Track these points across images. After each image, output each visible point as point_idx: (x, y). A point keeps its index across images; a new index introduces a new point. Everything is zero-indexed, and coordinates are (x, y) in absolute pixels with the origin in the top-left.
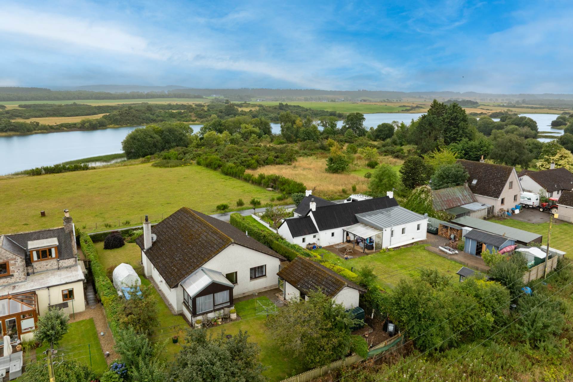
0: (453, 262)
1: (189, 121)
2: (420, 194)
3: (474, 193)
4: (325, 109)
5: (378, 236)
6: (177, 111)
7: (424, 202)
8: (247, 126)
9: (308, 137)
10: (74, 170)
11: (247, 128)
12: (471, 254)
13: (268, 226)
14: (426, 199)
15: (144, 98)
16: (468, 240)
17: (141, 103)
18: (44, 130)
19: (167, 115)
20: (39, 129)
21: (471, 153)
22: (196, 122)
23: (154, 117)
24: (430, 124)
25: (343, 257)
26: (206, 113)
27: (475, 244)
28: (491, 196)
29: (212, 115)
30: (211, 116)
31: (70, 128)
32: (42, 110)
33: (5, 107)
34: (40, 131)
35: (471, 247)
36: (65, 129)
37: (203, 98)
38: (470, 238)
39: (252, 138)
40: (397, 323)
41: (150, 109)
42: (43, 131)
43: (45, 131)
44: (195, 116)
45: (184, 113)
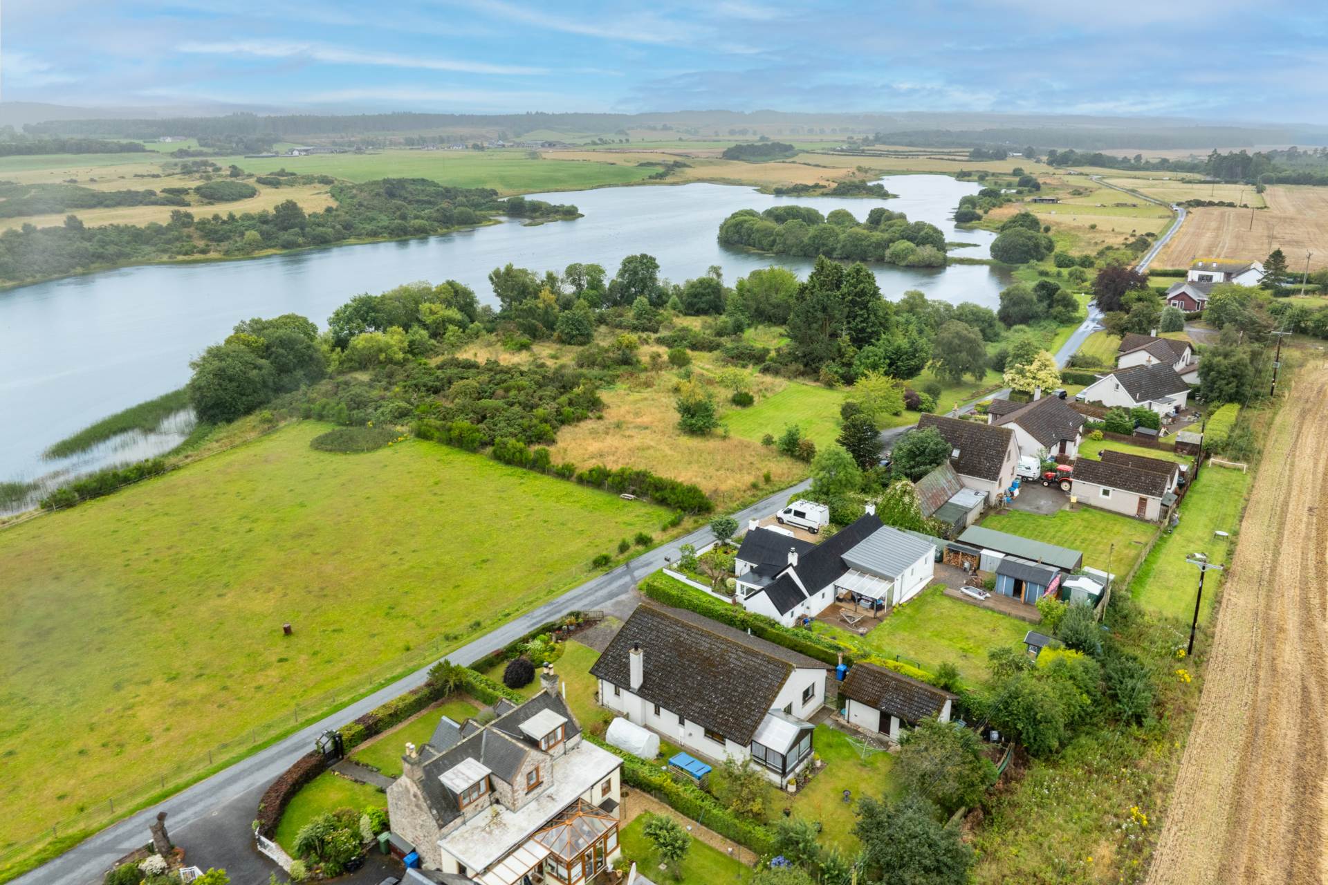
0: (990, 613)
1: (193, 252)
2: (901, 497)
3: (958, 472)
4: (484, 182)
5: (891, 591)
7: (909, 510)
8: (433, 307)
9: (578, 329)
11: (436, 313)
12: (1006, 595)
13: (708, 590)
14: (911, 504)
16: (1001, 577)
19: (126, 238)
21: (899, 363)
22: (212, 255)
24: (824, 309)
25: (857, 633)
26: (227, 227)
27: (1012, 582)
28: (986, 478)
29: (248, 233)
30: (242, 235)
35: (1005, 585)
37: (144, 151)
38: (1004, 575)
39: (451, 333)
40: (1001, 729)
44: (202, 237)
45: (169, 229)
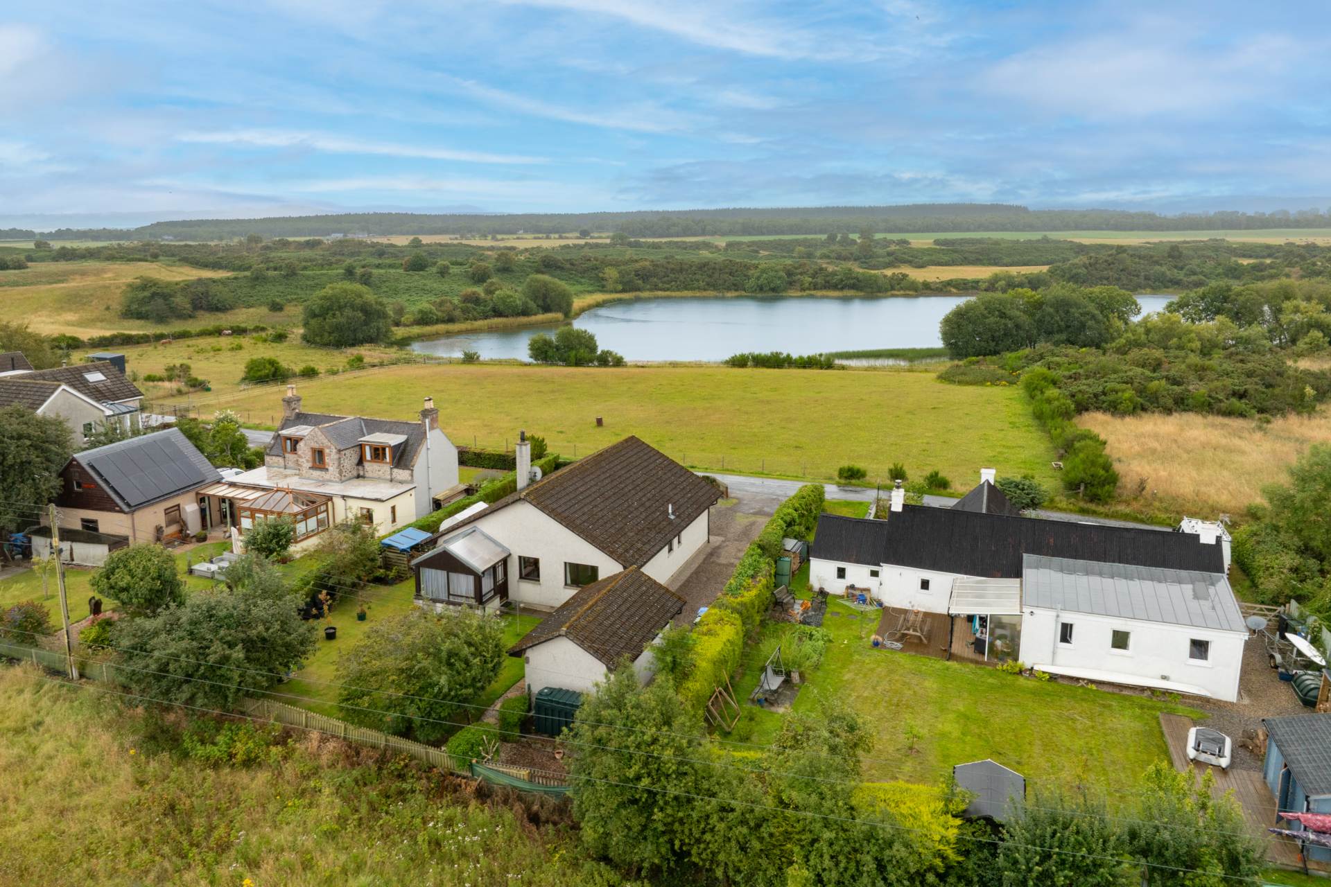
6: (1252, 261)
10: (804, 367)
15: (1240, 229)
17: (1206, 239)
18: (910, 290)
20: (902, 289)
23: (1180, 275)
31: (963, 289)
32: (955, 251)
33: (909, 243)
34: (902, 292)
36: (954, 290)
41: (1176, 253)
42: (908, 292)
43: (911, 293)
45: (1271, 266)
